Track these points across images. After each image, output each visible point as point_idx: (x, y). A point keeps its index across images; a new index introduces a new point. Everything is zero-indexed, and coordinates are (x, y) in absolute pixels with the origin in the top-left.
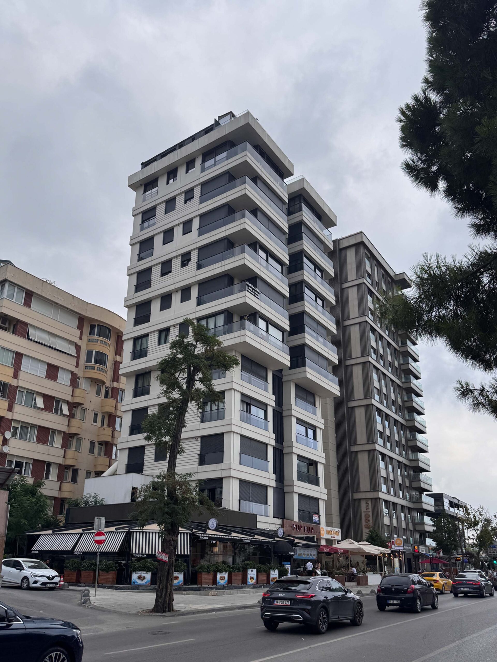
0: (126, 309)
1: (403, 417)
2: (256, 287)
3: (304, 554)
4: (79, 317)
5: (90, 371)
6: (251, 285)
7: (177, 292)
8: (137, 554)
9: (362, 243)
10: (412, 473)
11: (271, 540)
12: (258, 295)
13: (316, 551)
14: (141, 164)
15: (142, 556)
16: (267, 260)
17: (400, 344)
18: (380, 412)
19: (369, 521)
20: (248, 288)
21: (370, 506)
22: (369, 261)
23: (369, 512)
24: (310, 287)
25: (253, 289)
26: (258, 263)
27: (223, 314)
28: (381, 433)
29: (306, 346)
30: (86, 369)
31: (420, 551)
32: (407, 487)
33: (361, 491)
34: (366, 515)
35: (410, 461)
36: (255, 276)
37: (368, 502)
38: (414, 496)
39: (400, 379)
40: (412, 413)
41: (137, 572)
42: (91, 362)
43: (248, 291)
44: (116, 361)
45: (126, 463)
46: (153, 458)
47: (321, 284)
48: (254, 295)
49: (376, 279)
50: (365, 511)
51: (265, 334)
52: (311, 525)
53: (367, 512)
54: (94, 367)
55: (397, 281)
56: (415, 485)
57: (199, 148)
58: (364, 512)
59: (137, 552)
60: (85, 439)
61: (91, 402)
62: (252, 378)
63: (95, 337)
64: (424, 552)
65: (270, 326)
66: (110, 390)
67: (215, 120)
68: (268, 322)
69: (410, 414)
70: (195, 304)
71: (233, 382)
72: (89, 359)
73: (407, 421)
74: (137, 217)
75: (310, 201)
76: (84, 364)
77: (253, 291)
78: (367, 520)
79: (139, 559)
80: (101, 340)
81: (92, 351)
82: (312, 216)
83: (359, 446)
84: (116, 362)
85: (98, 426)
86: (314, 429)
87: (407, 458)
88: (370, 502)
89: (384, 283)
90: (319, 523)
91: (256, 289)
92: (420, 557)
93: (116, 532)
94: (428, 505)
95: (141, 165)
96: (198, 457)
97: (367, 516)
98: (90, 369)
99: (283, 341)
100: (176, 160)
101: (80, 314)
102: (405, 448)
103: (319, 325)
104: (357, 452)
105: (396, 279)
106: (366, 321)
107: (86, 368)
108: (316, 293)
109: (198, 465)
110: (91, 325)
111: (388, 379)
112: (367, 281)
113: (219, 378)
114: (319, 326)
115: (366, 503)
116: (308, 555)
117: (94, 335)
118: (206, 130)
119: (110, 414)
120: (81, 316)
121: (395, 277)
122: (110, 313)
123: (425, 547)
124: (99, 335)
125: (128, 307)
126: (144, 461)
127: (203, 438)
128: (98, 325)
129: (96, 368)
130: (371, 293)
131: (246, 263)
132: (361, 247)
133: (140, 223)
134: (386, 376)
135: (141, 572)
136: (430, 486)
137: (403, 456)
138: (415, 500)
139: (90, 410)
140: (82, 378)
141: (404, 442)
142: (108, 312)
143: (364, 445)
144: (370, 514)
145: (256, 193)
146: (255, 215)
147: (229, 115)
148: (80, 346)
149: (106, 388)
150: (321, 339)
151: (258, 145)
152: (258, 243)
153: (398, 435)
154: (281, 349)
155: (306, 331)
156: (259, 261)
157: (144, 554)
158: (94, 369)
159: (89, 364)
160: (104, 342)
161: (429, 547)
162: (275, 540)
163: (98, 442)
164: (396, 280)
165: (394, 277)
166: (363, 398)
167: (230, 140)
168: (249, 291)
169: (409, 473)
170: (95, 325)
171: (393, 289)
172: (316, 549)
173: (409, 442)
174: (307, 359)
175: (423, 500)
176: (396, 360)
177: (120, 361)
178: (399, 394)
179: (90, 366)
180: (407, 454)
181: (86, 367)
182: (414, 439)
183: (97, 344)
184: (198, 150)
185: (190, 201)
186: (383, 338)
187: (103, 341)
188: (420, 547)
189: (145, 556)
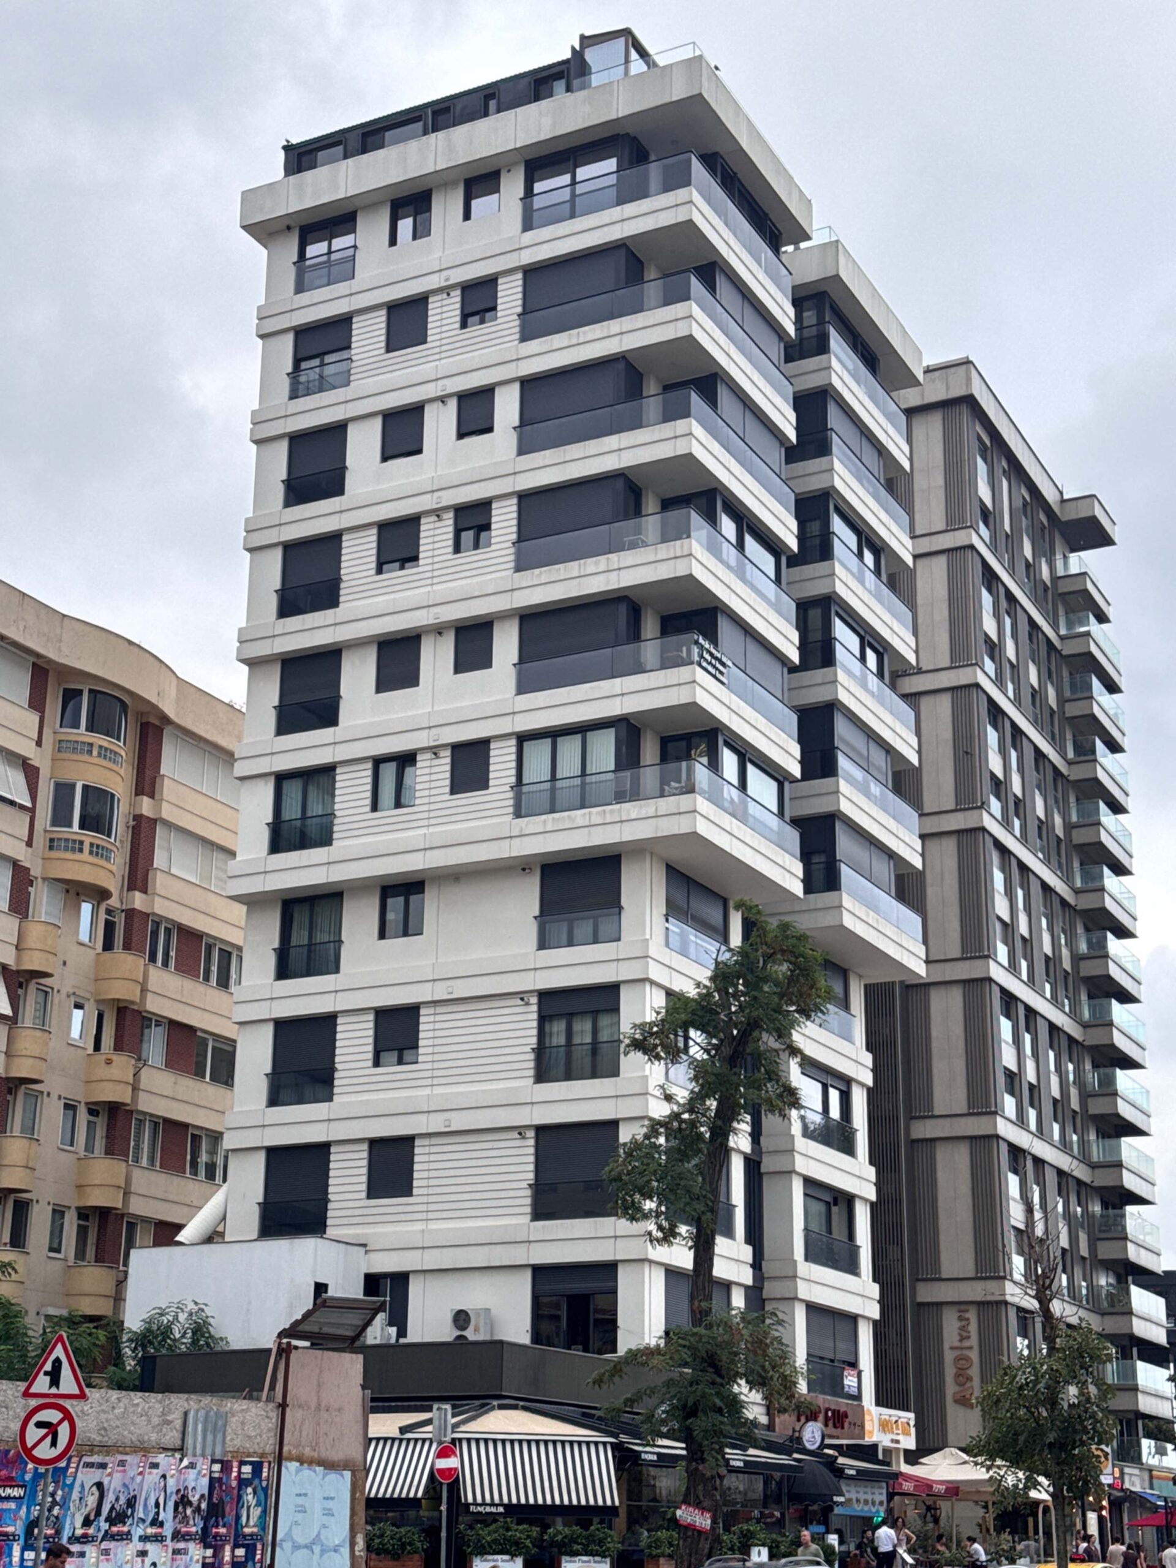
0: (245, 669)
1: (1074, 1014)
2: (716, 646)
3: (858, 1501)
4: (34, 664)
5: (68, 855)
6: (707, 646)
7: (440, 633)
8: (480, 1505)
9: (970, 402)
10: (1096, 1208)
11: (783, 1459)
12: (721, 673)
13: (884, 1491)
14: (285, 148)
15: (493, 1510)
16: (740, 546)
17: (1071, 754)
18: (1009, 1000)
19: (969, 1379)
20: (701, 656)
21: (973, 1328)
22: (985, 460)
23: (971, 1348)
24: (849, 615)
25: (711, 654)
26: (721, 561)
27: (613, 730)
28: (1010, 1075)
29: (839, 819)
30: (51, 848)
31: (1127, 1485)
32: (1083, 1258)
33: (944, 1276)
34: (958, 1359)
35: (1093, 1166)
36: (713, 605)
37: (967, 1315)
38: (1104, 1292)
39: (1068, 879)
40: (1104, 1001)
41: (486, 1557)
42: (70, 825)
43: (700, 665)
44: (141, 816)
45: (261, 1199)
46: (364, 1187)
47: (875, 597)
48: (714, 677)
49: (1007, 527)
50: (957, 1344)
51: (735, 794)
52: (842, 1404)
53: (962, 1348)
54: (81, 843)
55: (1068, 523)
56: (1107, 1251)
57: (518, 145)
58: (952, 1348)
59: (479, 1500)
60: (49, 1094)
61: (65, 963)
62: (692, 938)
63: (81, 733)
64: (1137, 1489)
65: (751, 769)
66: (120, 921)
67: (573, 48)
68: (747, 755)
69: (1093, 1002)
70: (511, 683)
71: (647, 957)
72: (61, 817)
73: (1085, 1026)
74: (274, 341)
75: (847, 311)
76: (46, 831)
77: (713, 661)
78: (962, 1377)
79: (487, 1520)
80: (101, 747)
81: (72, 786)
82: (851, 360)
83: (940, 1121)
84: (138, 818)
85: (85, 1049)
86: (844, 1088)
87: (1084, 1158)
88: (972, 1315)
89: (1028, 536)
90: (858, 1397)
91: (719, 655)
92: (1127, 1505)
93: (401, 1440)
94: (1148, 1324)
95: (282, 154)
96: (528, 1192)
97: (961, 1360)
98: (66, 849)
99: (781, 813)
100: (432, 170)
101: (38, 655)
102: (1079, 1125)
103: (871, 741)
104: (933, 1140)
105: (1068, 515)
106: (977, 686)
107: (52, 844)
108: (862, 633)
109: (529, 1217)
110: (65, 690)
111: (1035, 887)
112: (979, 538)
113: (596, 941)
114: (872, 744)
115: (960, 1319)
116: (866, 1502)
117: (78, 727)
118: (539, 76)
119: (121, 1005)
120: (40, 662)
121: (1062, 509)
122: (132, 647)
123: (1141, 1469)
124: (90, 728)
125: (253, 663)
126: (327, 1193)
127: (541, 1130)
128: (91, 691)
129: (86, 848)
130: (990, 578)
131: (694, 574)
132: (965, 410)
133: (290, 369)
134: (1030, 874)
135: (496, 1557)
136: (1155, 1256)
137: (1072, 1149)
138: (1105, 1304)
139: (64, 992)
140: (40, 880)
141: (1075, 1104)
142: (126, 644)
143: (955, 1120)
144: (974, 1355)
145: (717, 329)
146: (712, 400)
147: (622, 40)
148: (38, 769)
149: (109, 912)
150: (875, 789)
151: (716, 155)
152: (721, 494)
153: (1061, 1077)
154: (774, 838)
155: (840, 771)
156: (724, 556)
157: (497, 1505)
158: (81, 850)
159: (62, 831)
160: (111, 751)
161: (1150, 1471)
162: (795, 1460)
163: (87, 1104)
164: (1064, 519)
165: (1056, 509)
166: (958, 955)
167: (628, 134)
168: (704, 664)
169: (1090, 1209)
170: (80, 692)
171: (1053, 552)
172: (884, 1485)
173: (1089, 1100)
174: (843, 868)
175: (1134, 1305)
176: (1059, 812)
177: (151, 815)
178: (1065, 934)
179: (67, 840)
180: (1083, 1142)
181: (52, 840)
182: (1105, 1091)
183: (86, 757)
184: (516, 149)
185: (482, 322)
186: (1024, 739)
187: (106, 749)
188: (1127, 1470)
189: (501, 1509)
